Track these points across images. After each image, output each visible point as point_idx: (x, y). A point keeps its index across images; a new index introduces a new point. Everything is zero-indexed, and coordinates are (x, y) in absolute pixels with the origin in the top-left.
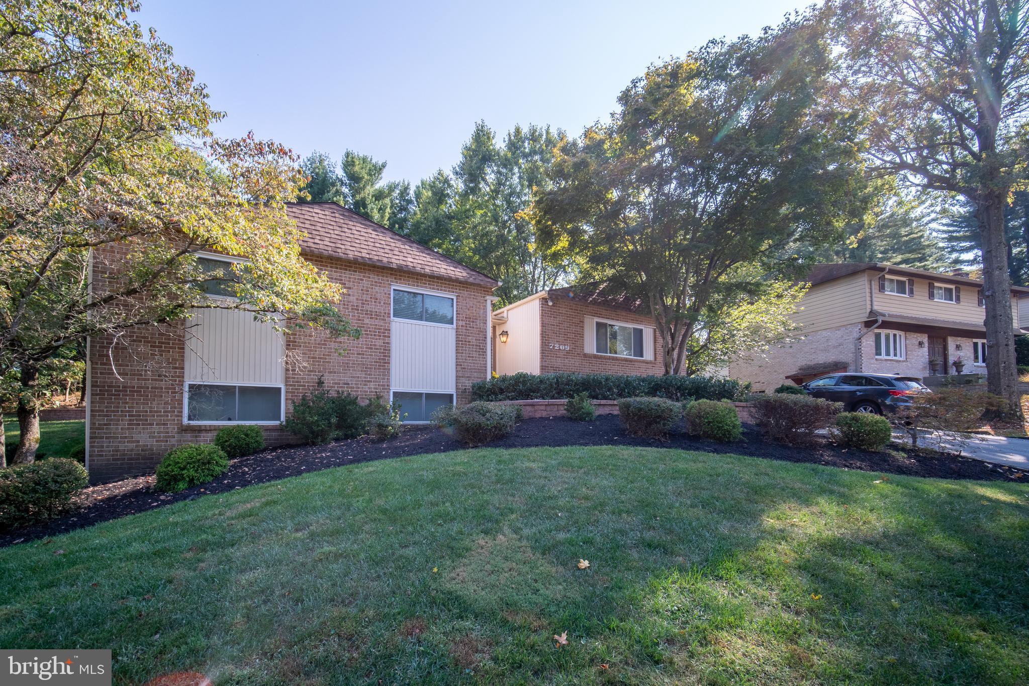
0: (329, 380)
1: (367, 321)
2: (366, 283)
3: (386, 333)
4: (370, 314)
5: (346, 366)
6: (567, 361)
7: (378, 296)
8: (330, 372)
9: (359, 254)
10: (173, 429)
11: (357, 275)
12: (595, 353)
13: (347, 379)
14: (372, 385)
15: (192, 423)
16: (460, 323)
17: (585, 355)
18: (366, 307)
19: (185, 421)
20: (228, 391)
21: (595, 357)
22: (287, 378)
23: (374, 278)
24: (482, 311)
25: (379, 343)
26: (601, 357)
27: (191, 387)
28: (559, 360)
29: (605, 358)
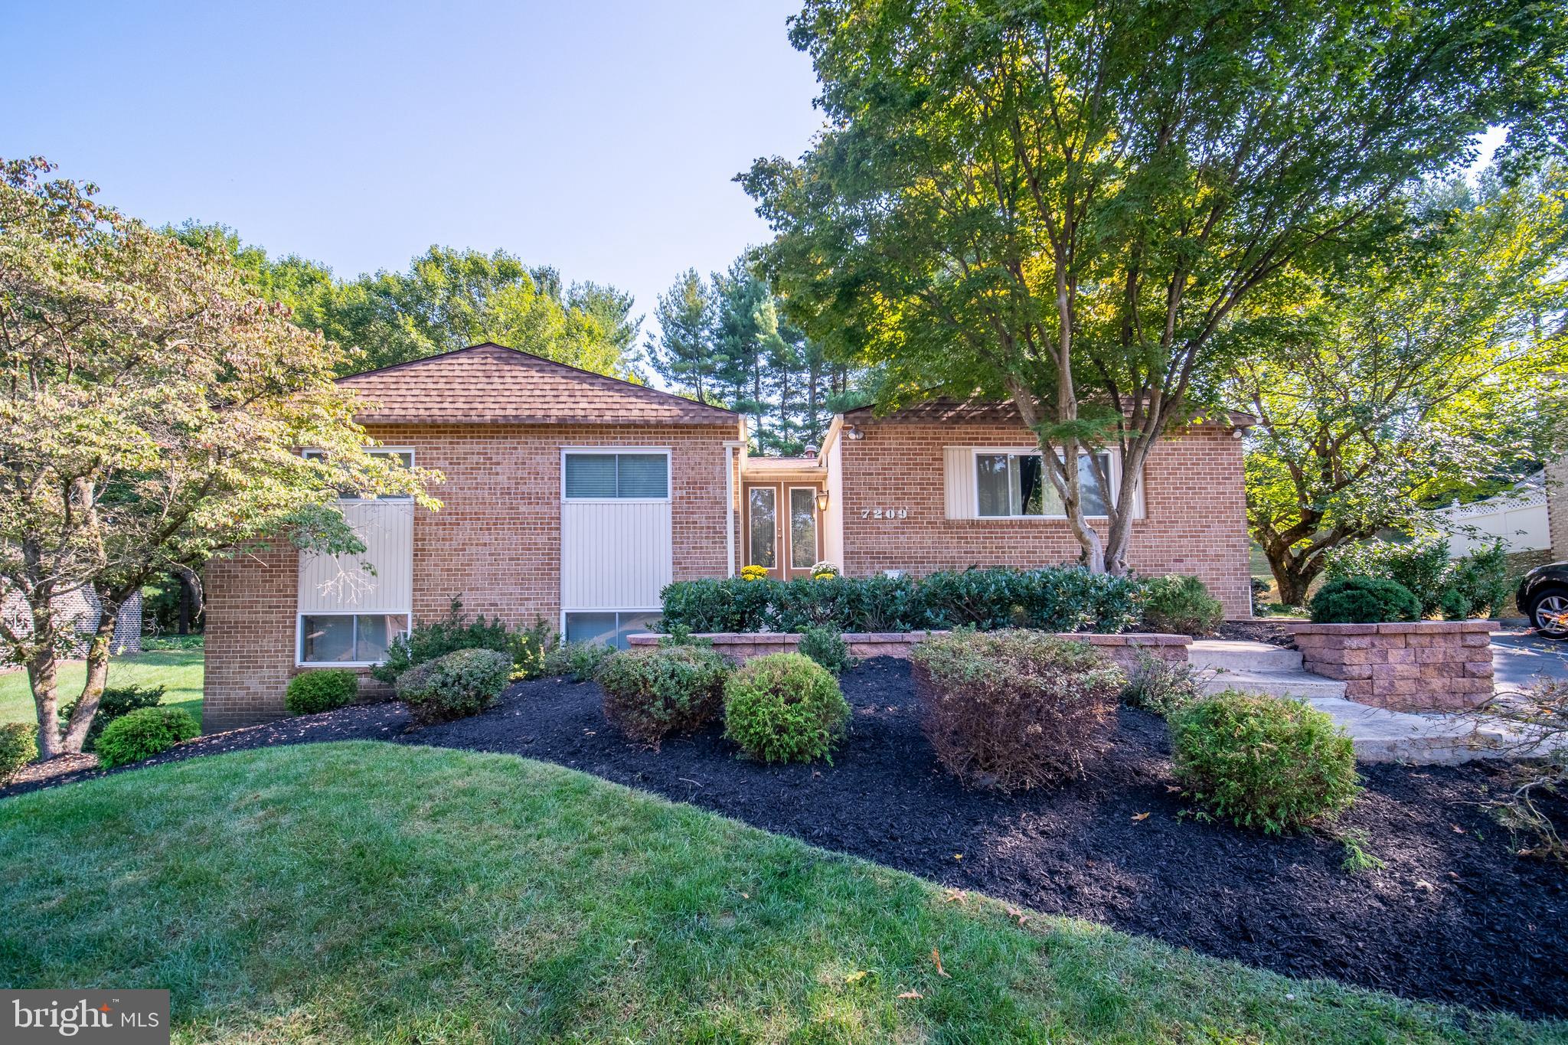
0: (468, 600)
1: (523, 509)
2: (521, 452)
3: (554, 524)
4: (527, 498)
5: (494, 578)
6: (902, 539)
7: (540, 469)
8: (471, 589)
9: (502, 413)
10: (283, 672)
11: (509, 443)
12: (976, 516)
13: (495, 598)
14: (531, 605)
15: (306, 664)
16: (678, 493)
17: (948, 525)
18: (523, 488)
19: (298, 662)
20: (345, 621)
21: (973, 524)
22: (415, 601)
23: (534, 442)
24: (718, 468)
25: (542, 539)
26: (988, 525)
27: (305, 618)
28: (884, 539)
29: (1000, 525)
